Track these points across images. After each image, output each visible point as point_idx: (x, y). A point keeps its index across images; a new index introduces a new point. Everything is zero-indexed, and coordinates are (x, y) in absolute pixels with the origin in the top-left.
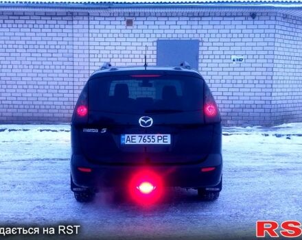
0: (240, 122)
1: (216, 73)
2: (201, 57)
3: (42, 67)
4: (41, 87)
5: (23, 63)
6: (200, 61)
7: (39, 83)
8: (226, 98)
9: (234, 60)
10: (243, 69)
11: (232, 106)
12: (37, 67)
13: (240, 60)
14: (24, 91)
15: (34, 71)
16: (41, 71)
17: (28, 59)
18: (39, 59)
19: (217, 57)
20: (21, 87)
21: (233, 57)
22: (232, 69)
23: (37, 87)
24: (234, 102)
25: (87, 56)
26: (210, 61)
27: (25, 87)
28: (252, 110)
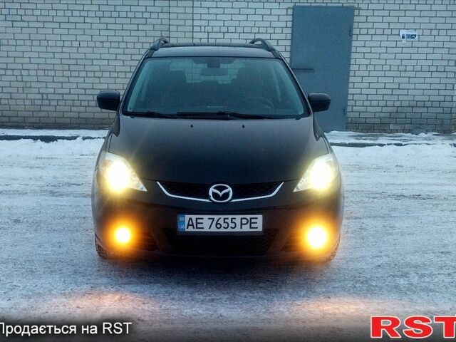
0: (407, 127)
1: (377, 56)
2: (356, 31)
3: (123, 45)
4: (120, 75)
5: (95, 38)
6: (354, 37)
7: (118, 69)
8: (390, 92)
9: (403, 37)
10: (415, 50)
11: (398, 104)
12: (116, 45)
13: (412, 37)
14: (96, 80)
15: (112, 51)
16: (121, 51)
17: (102, 33)
18: (118, 33)
19: (379, 32)
20: (92, 74)
21: (402, 32)
22: (399, 50)
23: (115, 75)
24: (401, 98)
25: (191, 29)
26: (368, 38)
27: (98, 74)
28: (425, 110)
